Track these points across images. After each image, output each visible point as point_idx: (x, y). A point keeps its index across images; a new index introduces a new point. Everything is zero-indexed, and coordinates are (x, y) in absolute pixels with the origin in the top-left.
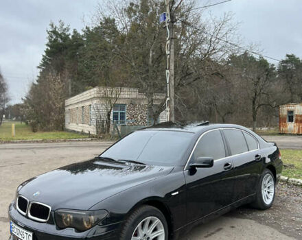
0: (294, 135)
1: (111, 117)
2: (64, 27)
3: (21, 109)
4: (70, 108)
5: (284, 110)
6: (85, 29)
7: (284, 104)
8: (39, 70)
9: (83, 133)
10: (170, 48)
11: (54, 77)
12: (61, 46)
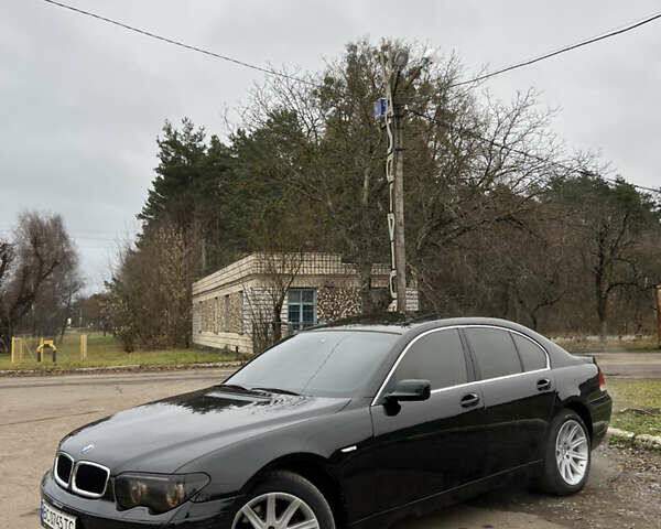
1: (284, 316)
2: (193, 133)
3: (101, 304)
4: (203, 299)
6: (236, 135)
8: (142, 222)
9: (226, 351)
10: (395, 169)
11: (170, 236)
12: (186, 172)
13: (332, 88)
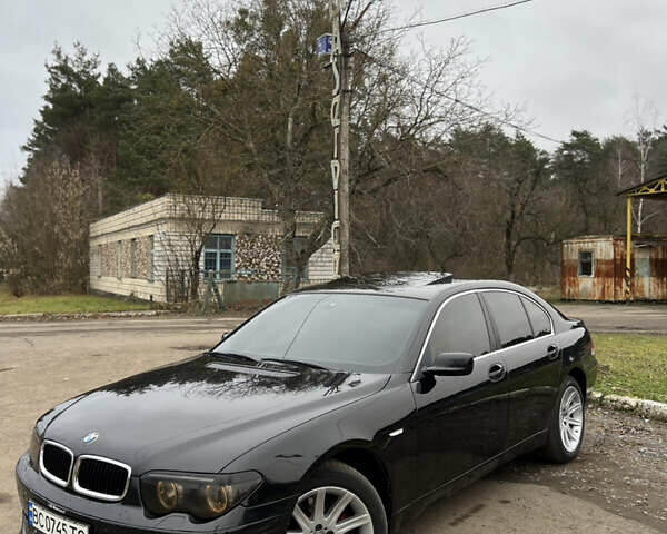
0: (593, 302)
1: (201, 264)
2: (86, 59)
4: (103, 241)
5: (573, 249)
6: (134, 64)
7: (572, 237)
8: (27, 154)
9: (133, 299)
10: (341, 113)
11: (65, 172)
12: (79, 101)
13: (247, 20)
